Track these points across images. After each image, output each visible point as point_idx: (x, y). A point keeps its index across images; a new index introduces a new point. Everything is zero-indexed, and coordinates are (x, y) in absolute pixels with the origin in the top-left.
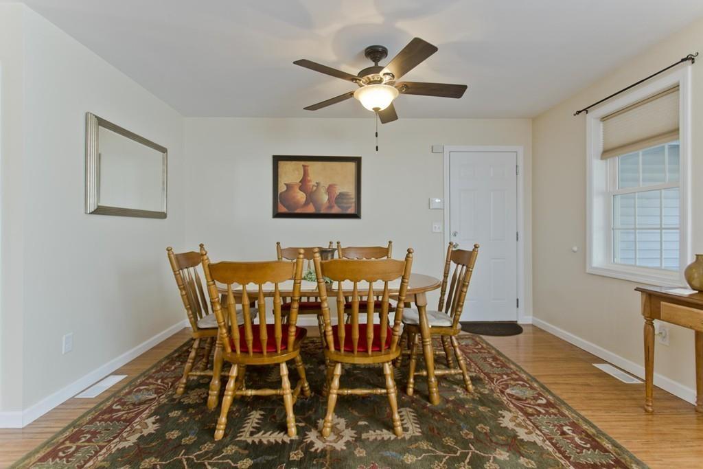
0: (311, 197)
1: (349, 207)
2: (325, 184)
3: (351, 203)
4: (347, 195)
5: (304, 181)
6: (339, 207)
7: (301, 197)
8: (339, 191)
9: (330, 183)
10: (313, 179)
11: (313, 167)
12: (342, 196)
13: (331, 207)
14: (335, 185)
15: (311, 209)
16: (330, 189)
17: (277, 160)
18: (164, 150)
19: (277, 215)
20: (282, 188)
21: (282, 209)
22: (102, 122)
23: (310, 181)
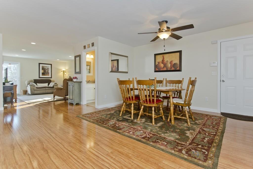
0: (165, 65)
1: (177, 68)
2: (169, 61)
3: (178, 66)
4: (177, 64)
5: (163, 60)
6: (174, 68)
7: (162, 65)
8: (174, 63)
9: (171, 60)
10: (166, 60)
11: (166, 56)
12: (175, 64)
13: (171, 68)
14: (173, 61)
15: (165, 69)
16: (171, 62)
17: (155, 55)
18: (127, 57)
19: (156, 71)
20: (157, 63)
21: (157, 70)
22: (112, 54)
23: (165, 60)
